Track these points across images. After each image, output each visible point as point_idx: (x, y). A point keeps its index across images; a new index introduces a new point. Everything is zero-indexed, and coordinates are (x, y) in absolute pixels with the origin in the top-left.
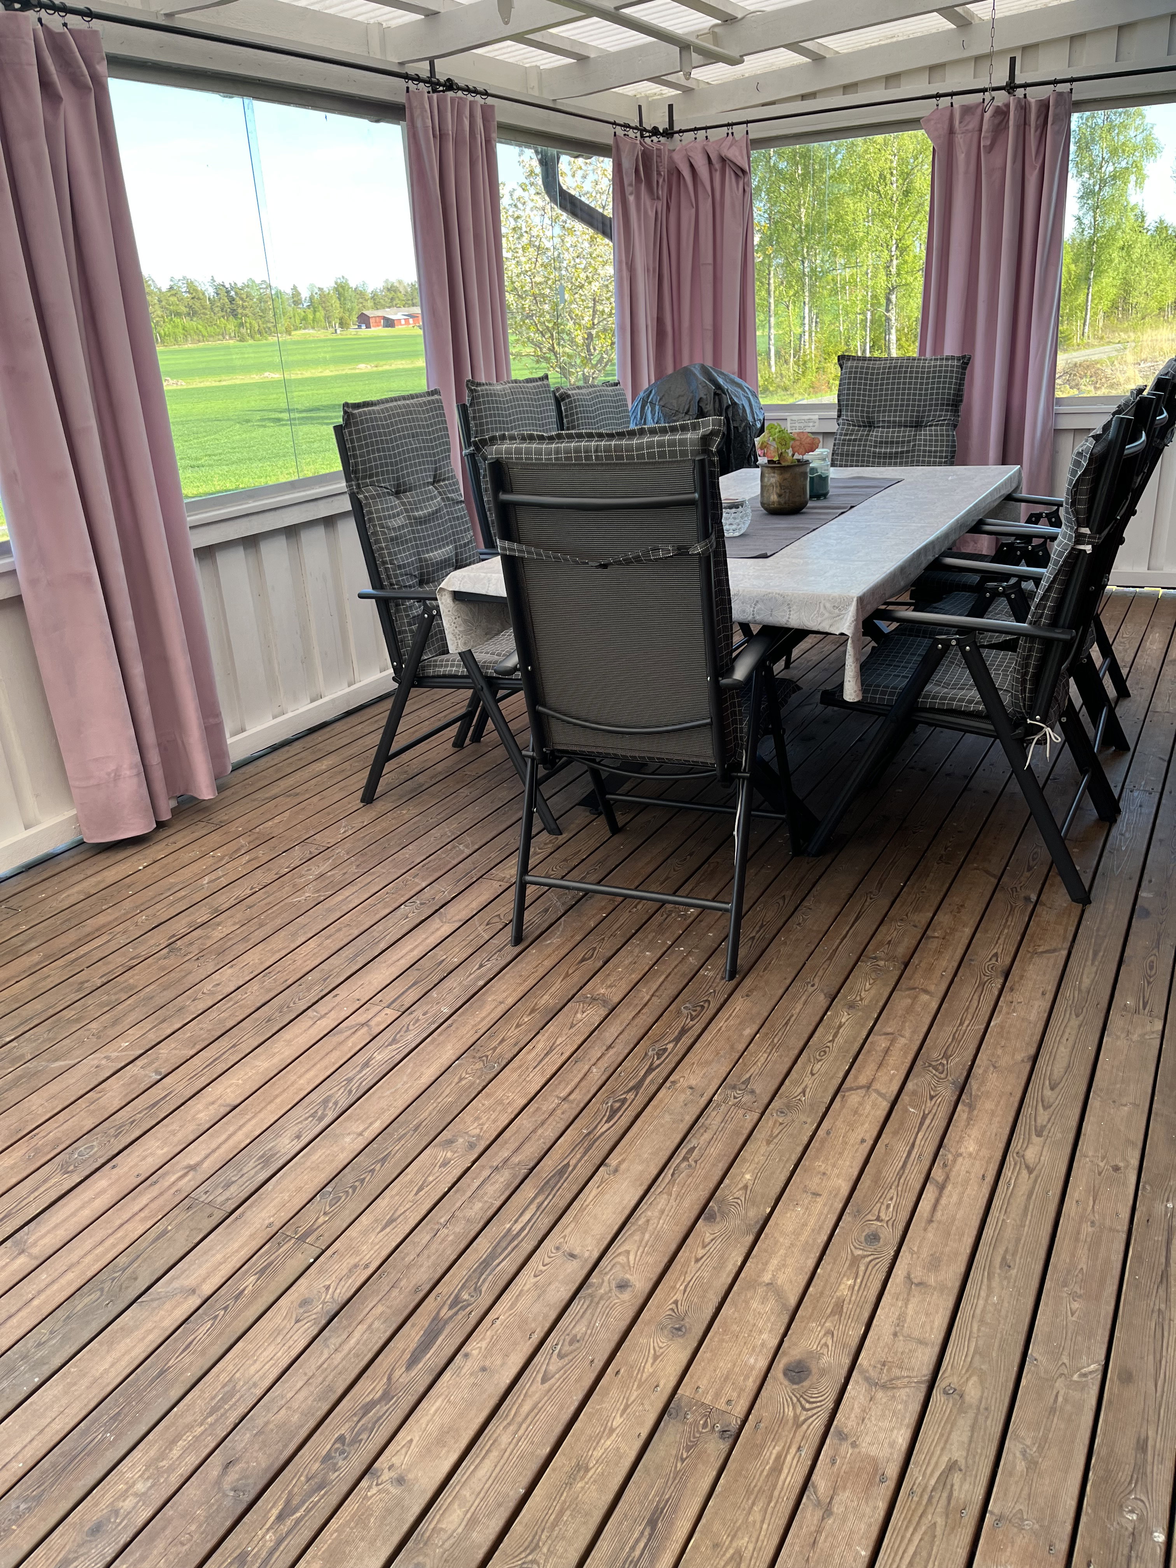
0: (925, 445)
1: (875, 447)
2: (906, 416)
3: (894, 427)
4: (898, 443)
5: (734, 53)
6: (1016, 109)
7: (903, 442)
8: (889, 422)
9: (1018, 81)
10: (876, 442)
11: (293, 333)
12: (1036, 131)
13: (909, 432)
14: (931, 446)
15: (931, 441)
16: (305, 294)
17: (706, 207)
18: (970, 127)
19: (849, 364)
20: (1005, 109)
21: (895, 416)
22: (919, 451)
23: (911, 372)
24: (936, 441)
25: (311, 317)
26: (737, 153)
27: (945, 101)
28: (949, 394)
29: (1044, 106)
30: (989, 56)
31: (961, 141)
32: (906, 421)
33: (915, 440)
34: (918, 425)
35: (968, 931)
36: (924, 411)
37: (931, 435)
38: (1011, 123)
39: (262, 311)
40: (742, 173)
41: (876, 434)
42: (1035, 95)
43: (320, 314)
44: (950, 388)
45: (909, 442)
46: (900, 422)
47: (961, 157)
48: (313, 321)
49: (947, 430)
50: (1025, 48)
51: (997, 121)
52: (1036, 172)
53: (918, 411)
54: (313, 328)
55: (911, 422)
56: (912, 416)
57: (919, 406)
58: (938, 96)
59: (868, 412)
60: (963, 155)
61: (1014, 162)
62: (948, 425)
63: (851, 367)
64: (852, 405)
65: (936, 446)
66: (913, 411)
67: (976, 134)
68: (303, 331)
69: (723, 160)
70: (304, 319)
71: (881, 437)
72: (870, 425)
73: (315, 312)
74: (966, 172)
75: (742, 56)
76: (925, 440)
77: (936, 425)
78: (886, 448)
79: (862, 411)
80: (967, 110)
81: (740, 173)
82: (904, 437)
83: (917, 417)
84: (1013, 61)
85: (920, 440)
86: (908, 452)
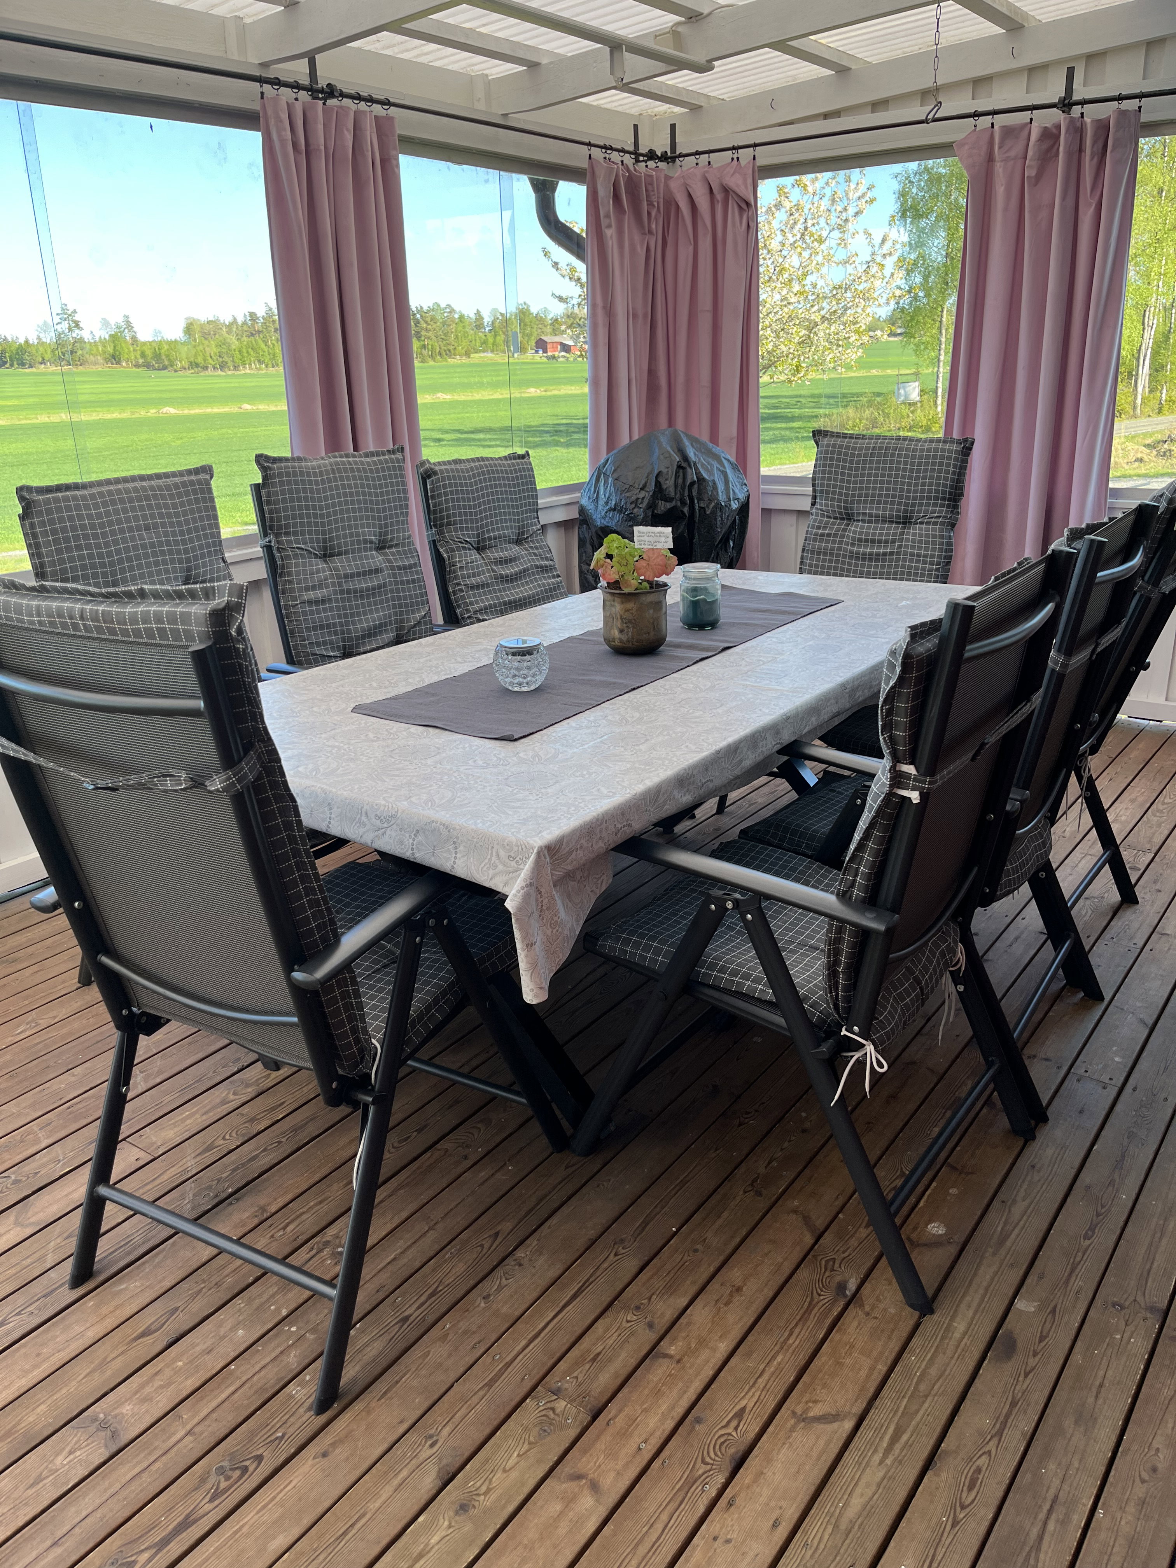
0: (913, 547)
1: (853, 545)
2: (891, 510)
3: (877, 522)
4: (880, 541)
5: (700, 57)
6: (1067, 131)
7: (886, 541)
8: (871, 515)
9: (1076, 97)
10: (854, 539)
11: (472, 356)
12: (1092, 159)
13: (894, 529)
14: (920, 548)
15: (920, 542)
16: (487, 319)
17: (705, 244)
18: (1012, 153)
19: (826, 441)
20: (1054, 131)
21: (878, 509)
22: (905, 553)
23: (899, 456)
24: (927, 542)
25: (491, 340)
26: (740, 182)
27: (985, 121)
28: (945, 486)
29: (1103, 127)
30: (1044, 67)
31: (1001, 170)
32: (891, 516)
33: (901, 540)
34: (906, 521)
35: (723, 1348)
36: (913, 505)
37: (921, 535)
38: (1061, 149)
39: (445, 335)
40: (748, 206)
41: (855, 529)
42: (1093, 113)
43: (501, 338)
44: (946, 479)
45: (894, 541)
46: (884, 517)
47: (1000, 190)
48: (493, 344)
49: (941, 530)
50: (1090, 58)
51: (1045, 146)
52: (1092, 209)
53: (907, 505)
54: (492, 351)
55: (898, 517)
56: (899, 510)
57: (908, 498)
58: (976, 115)
59: (846, 502)
60: (1002, 188)
61: (1064, 198)
62: (942, 523)
63: (828, 445)
64: (828, 492)
65: (926, 549)
66: (900, 504)
67: (1020, 163)
68: (482, 355)
69: (726, 190)
70: (485, 342)
71: (861, 533)
72: (848, 517)
73: (495, 336)
74: (1006, 209)
75: (710, 61)
76: (914, 541)
77: (928, 523)
78: (866, 547)
79: (839, 501)
80: (1009, 132)
81: (744, 206)
82: (888, 534)
83: (906, 511)
84: (1071, 72)
85: (907, 540)
86: (891, 554)
